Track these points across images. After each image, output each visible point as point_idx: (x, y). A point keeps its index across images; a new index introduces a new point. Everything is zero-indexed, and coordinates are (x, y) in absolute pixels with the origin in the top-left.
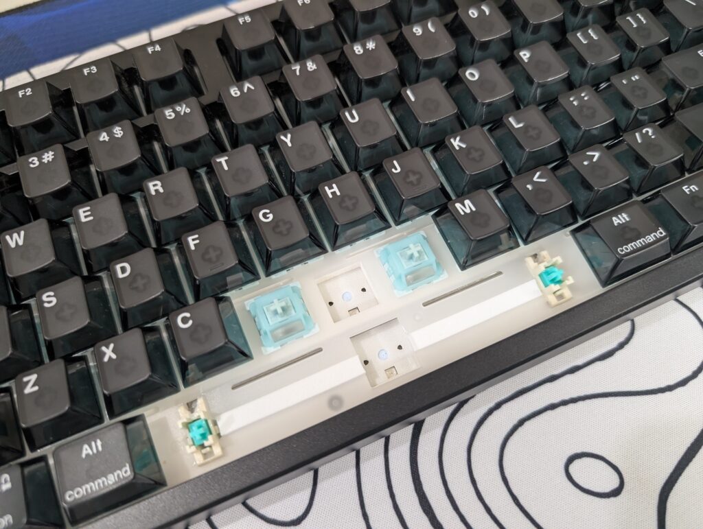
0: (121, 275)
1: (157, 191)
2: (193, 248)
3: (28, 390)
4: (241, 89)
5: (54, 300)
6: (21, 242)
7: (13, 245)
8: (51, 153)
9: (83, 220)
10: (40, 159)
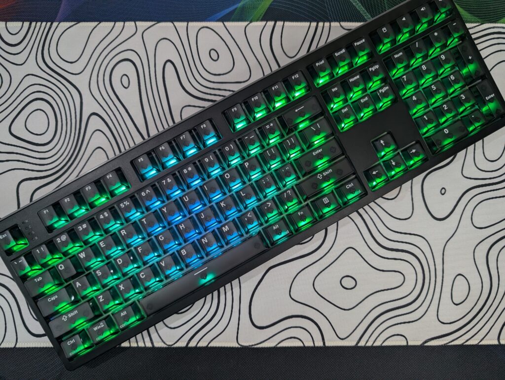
0: (119, 263)
1: (124, 234)
2: (140, 252)
3: (101, 300)
4: (145, 193)
5: (100, 273)
6: (84, 256)
7: (82, 257)
8: (85, 225)
9: (102, 246)
10: (82, 227)
